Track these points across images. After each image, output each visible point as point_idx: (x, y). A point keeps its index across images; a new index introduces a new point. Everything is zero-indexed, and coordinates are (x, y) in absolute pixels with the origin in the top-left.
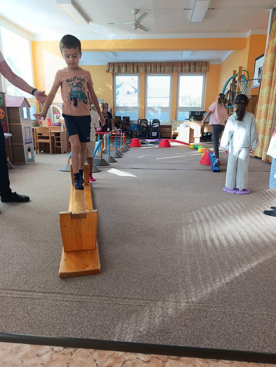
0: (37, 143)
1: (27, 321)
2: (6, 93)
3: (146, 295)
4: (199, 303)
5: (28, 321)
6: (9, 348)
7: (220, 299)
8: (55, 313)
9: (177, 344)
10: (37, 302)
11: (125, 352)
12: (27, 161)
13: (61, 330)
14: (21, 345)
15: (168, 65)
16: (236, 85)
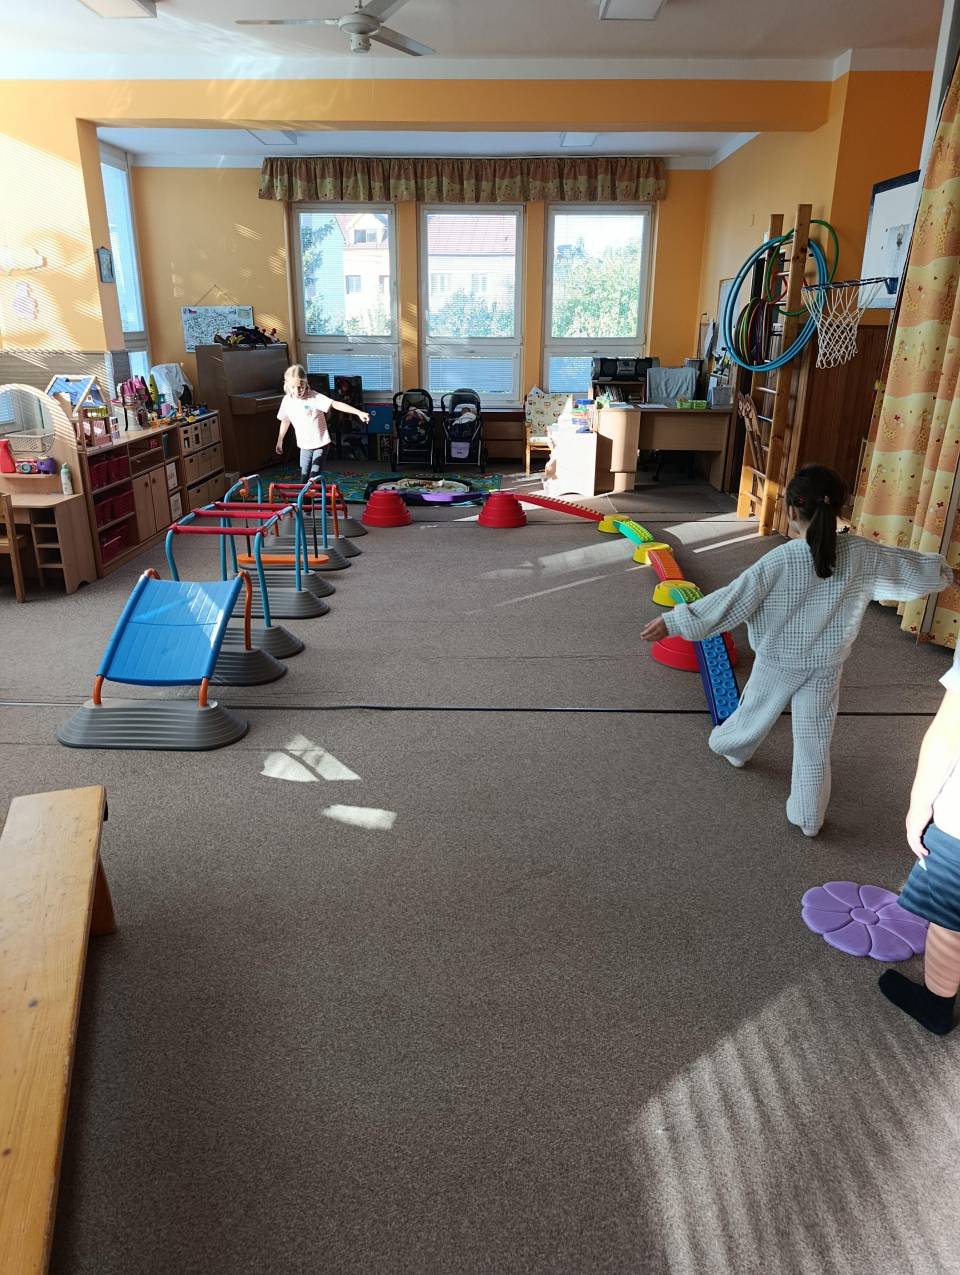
15: (509, 168)
16: (783, 277)
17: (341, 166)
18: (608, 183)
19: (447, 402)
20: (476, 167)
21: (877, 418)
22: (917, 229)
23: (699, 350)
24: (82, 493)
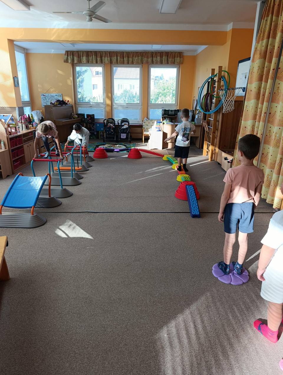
15: (137, 55)
16: (215, 86)
17: (88, 53)
18: (166, 59)
19: (120, 122)
20: (128, 54)
21: (240, 127)
22: (250, 74)
23: (193, 107)
24: (8, 149)
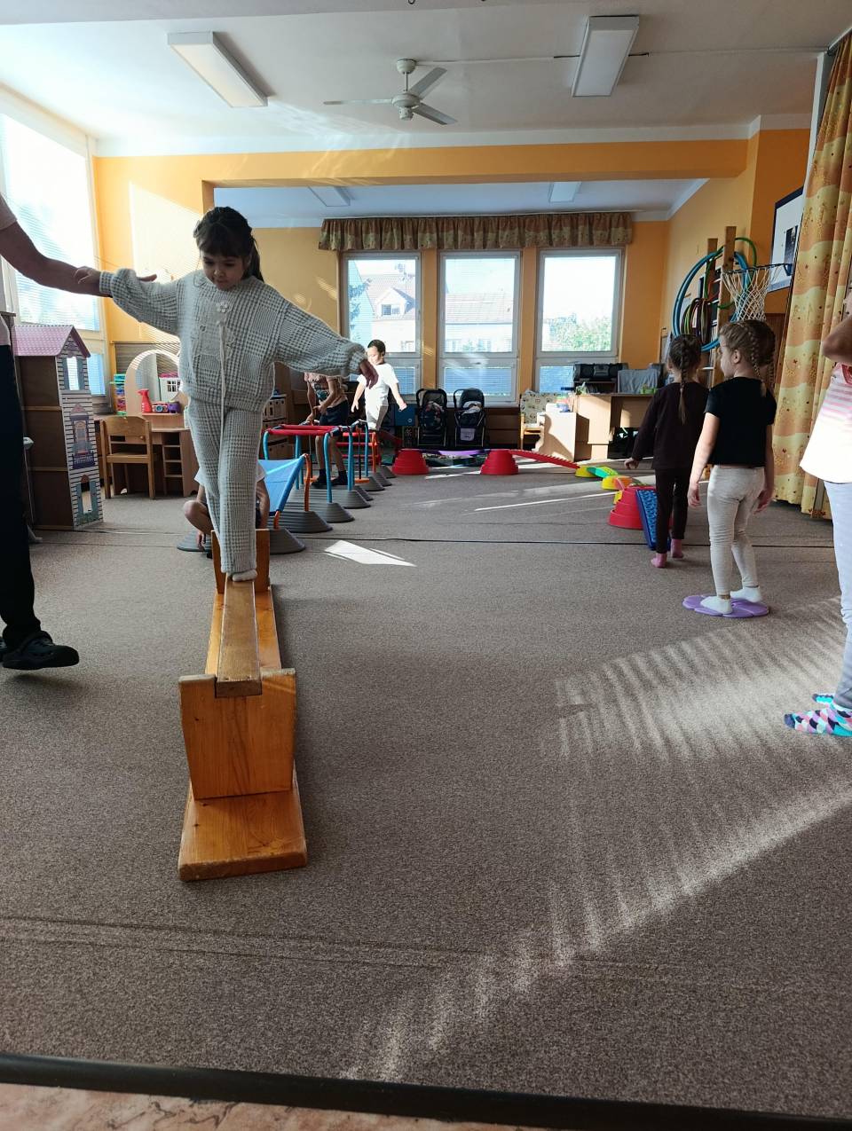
0: (108, 464)
1: (78, 1017)
2: (14, 315)
3: (445, 934)
4: (615, 961)
5: (82, 1018)
6: (22, 1102)
7: (679, 945)
8: (166, 992)
9: (547, 1090)
10: (110, 956)
11: (385, 1117)
12: (77, 522)
13: (182, 1045)
14: (61, 1093)
15: (509, 223)
16: (718, 282)
17: (381, 224)
18: (587, 232)
19: (458, 399)
20: (484, 222)
